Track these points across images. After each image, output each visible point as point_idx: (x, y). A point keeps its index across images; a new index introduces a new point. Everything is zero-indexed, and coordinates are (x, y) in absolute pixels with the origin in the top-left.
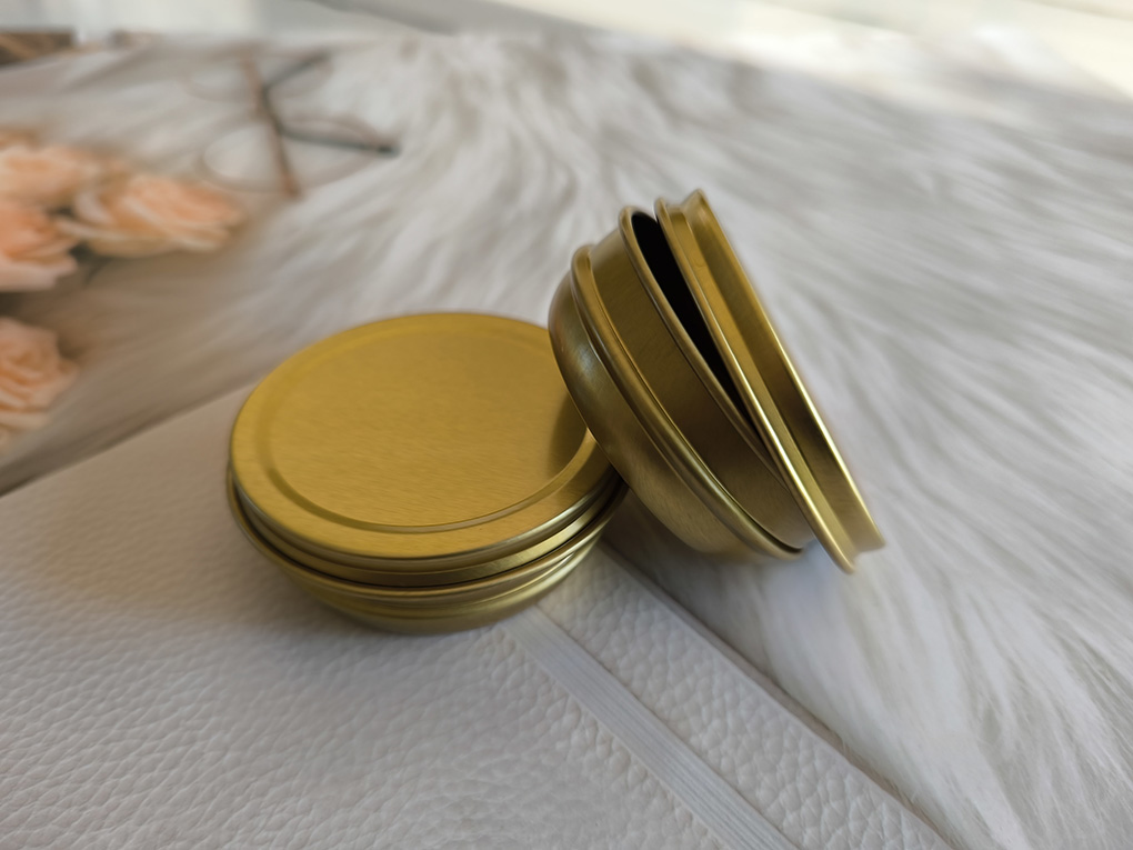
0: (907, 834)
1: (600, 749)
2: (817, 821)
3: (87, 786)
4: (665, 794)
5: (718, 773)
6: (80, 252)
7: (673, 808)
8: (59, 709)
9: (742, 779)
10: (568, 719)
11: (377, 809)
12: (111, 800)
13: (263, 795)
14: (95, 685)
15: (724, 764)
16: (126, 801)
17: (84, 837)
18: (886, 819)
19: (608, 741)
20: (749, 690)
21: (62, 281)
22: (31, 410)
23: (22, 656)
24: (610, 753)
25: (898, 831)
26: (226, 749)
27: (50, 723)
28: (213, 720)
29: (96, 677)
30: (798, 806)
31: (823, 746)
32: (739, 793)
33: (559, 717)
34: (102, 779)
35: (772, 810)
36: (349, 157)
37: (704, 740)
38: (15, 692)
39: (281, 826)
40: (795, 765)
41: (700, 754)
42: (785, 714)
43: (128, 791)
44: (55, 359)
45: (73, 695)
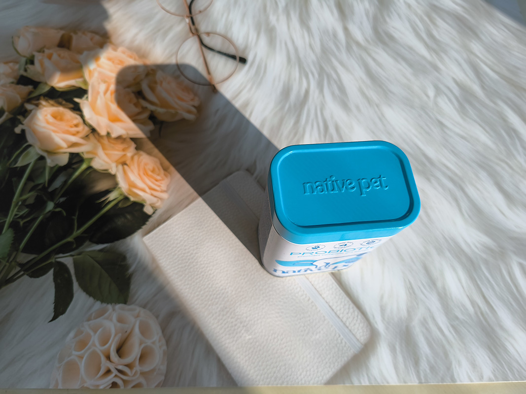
0: (359, 317)
1: (304, 296)
2: (343, 313)
3: (208, 297)
4: (316, 306)
5: (327, 302)
6: (152, 117)
7: (317, 309)
8: (198, 280)
9: (331, 304)
10: (299, 289)
11: (263, 305)
12: (213, 300)
13: (241, 300)
14: (203, 275)
15: (328, 301)
16: (217, 300)
17: (210, 307)
18: (356, 313)
19: (306, 295)
20: (335, 285)
21: (152, 132)
22: (163, 191)
23: (186, 267)
24: (306, 297)
25: (357, 316)
26: (232, 291)
27: (197, 283)
28: (229, 284)
29: (203, 273)
30: (340, 310)
31: (347, 299)
32: (330, 306)
33: (297, 289)
34: (211, 296)
35: (335, 310)
36: (231, 64)
37: (324, 296)
38: (187, 276)
39: (246, 307)
40: (341, 302)
41: (323, 298)
42: (341, 291)
43: (216, 298)
44: (162, 171)
45: (200, 277)
